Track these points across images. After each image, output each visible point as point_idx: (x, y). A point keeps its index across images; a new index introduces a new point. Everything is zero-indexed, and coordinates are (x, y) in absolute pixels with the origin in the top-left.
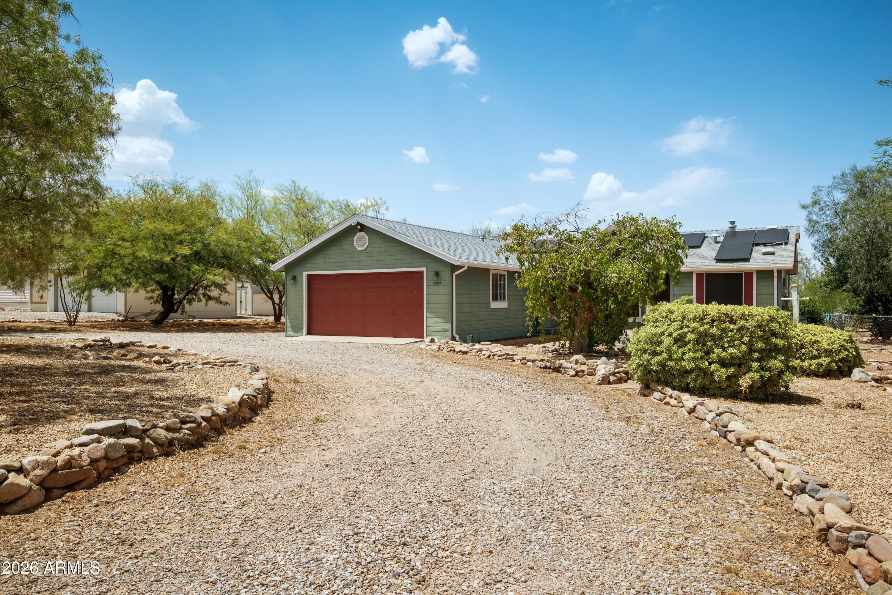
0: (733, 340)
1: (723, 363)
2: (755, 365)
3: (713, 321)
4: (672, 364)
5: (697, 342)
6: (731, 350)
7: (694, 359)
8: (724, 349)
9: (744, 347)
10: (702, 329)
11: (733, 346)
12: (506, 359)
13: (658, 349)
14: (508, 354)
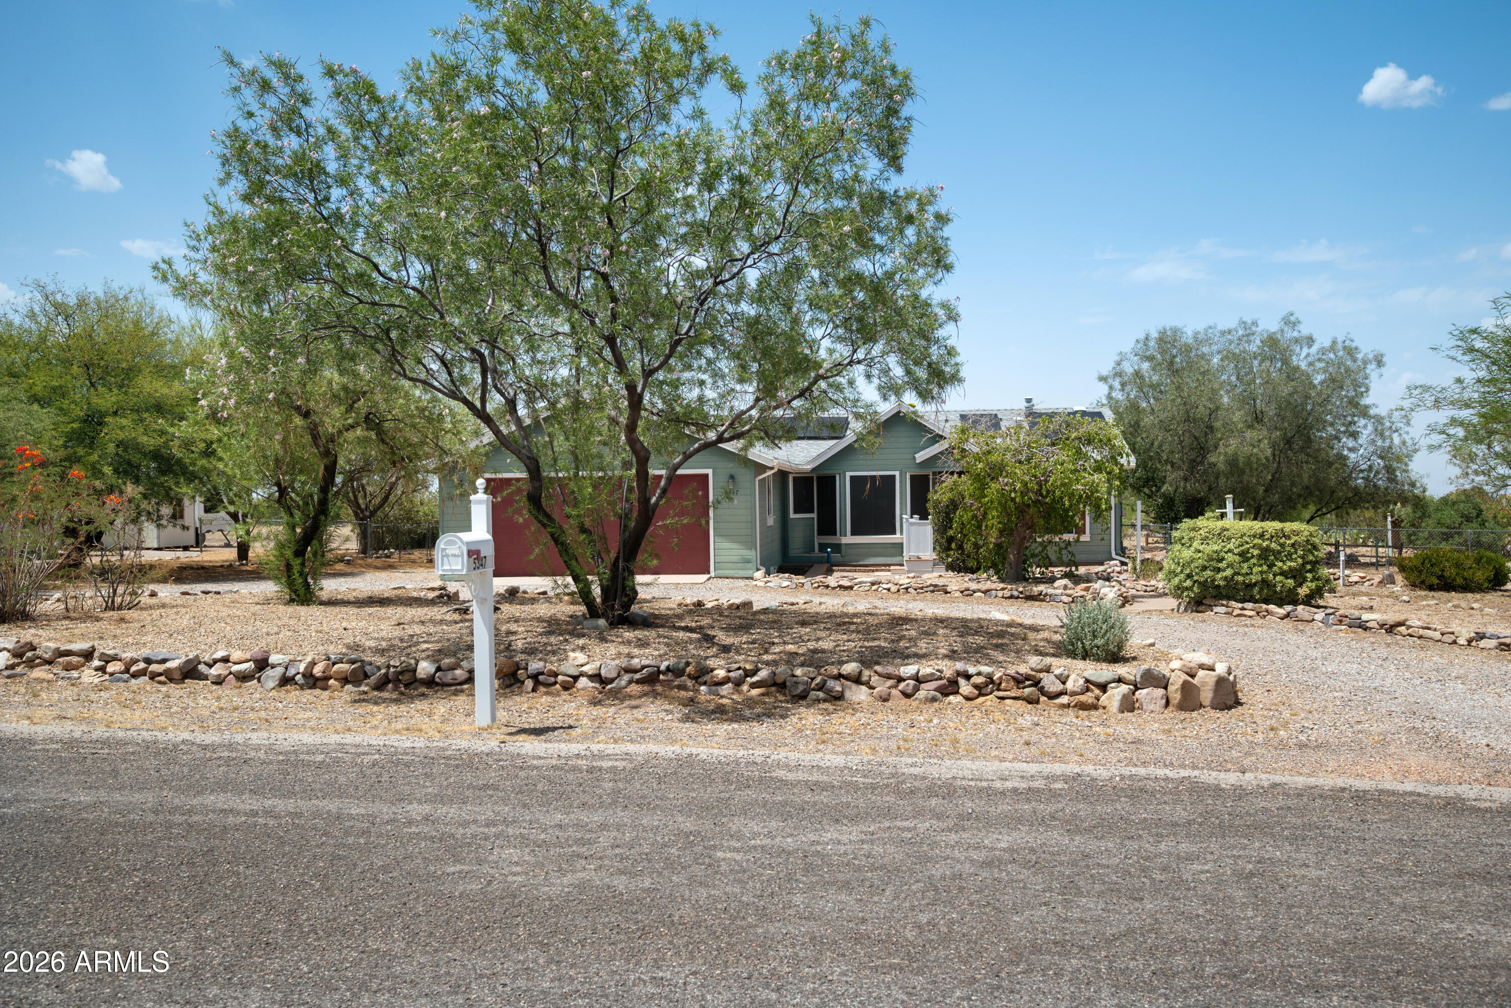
0: (1290, 554)
1: (1283, 573)
2: (1309, 575)
3: (1272, 537)
4: (1240, 578)
5: (1260, 557)
6: (1289, 563)
7: (1261, 572)
8: (1283, 562)
9: (1300, 561)
10: (1264, 544)
11: (1291, 560)
12: (933, 591)
13: (1220, 565)
14: (936, 586)
